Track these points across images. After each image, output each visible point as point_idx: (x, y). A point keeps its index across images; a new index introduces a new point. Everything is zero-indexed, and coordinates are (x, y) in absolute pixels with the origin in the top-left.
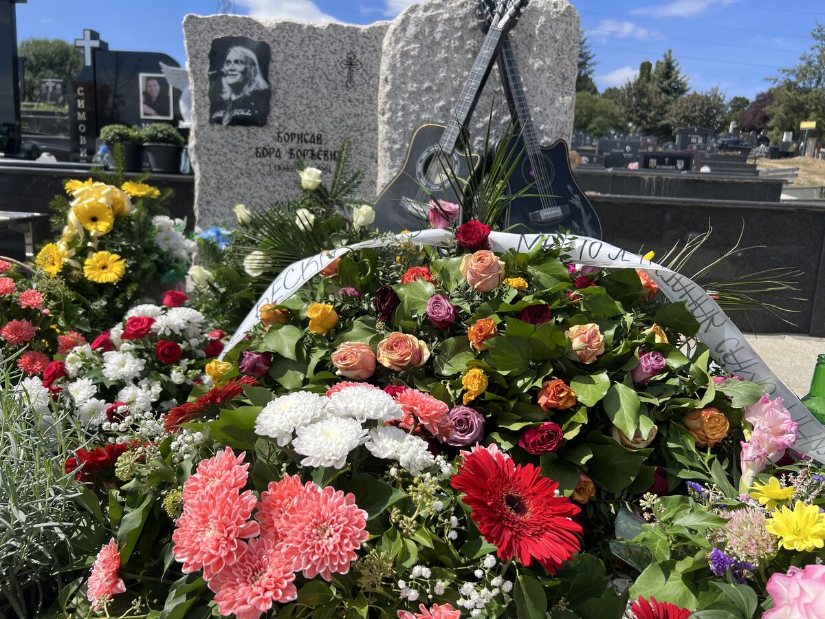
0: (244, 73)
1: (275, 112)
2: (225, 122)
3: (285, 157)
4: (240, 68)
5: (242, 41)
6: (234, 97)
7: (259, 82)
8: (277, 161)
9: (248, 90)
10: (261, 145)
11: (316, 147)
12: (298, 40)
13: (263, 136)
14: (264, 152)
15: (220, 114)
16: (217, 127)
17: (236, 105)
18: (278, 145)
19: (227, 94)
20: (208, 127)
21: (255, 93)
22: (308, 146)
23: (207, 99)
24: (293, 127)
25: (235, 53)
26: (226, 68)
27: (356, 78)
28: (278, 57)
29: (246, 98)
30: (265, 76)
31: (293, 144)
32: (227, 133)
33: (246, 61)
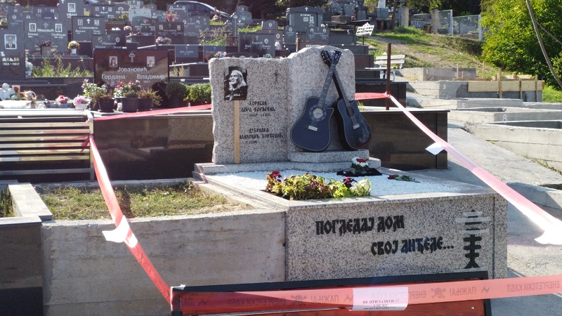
0: (237, 80)
1: (249, 94)
2: (231, 99)
3: (253, 111)
4: (236, 78)
5: (237, 68)
6: (234, 89)
7: (243, 83)
8: (250, 113)
9: (239, 87)
10: (244, 107)
11: (264, 106)
12: (257, 67)
13: (245, 103)
14: (245, 110)
15: (229, 96)
16: (227, 101)
17: (235, 92)
18: (250, 106)
19: (231, 88)
20: (223, 102)
21: (241, 87)
22: (262, 106)
23: (223, 90)
24: (256, 99)
25: (234, 73)
26: (231, 79)
27: (278, 79)
28: (249, 73)
29: (238, 89)
30: (246, 81)
31: (256, 106)
32: (231, 103)
33: (238, 75)
